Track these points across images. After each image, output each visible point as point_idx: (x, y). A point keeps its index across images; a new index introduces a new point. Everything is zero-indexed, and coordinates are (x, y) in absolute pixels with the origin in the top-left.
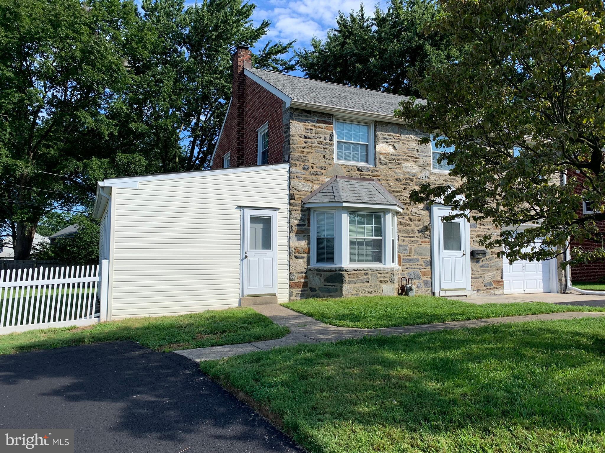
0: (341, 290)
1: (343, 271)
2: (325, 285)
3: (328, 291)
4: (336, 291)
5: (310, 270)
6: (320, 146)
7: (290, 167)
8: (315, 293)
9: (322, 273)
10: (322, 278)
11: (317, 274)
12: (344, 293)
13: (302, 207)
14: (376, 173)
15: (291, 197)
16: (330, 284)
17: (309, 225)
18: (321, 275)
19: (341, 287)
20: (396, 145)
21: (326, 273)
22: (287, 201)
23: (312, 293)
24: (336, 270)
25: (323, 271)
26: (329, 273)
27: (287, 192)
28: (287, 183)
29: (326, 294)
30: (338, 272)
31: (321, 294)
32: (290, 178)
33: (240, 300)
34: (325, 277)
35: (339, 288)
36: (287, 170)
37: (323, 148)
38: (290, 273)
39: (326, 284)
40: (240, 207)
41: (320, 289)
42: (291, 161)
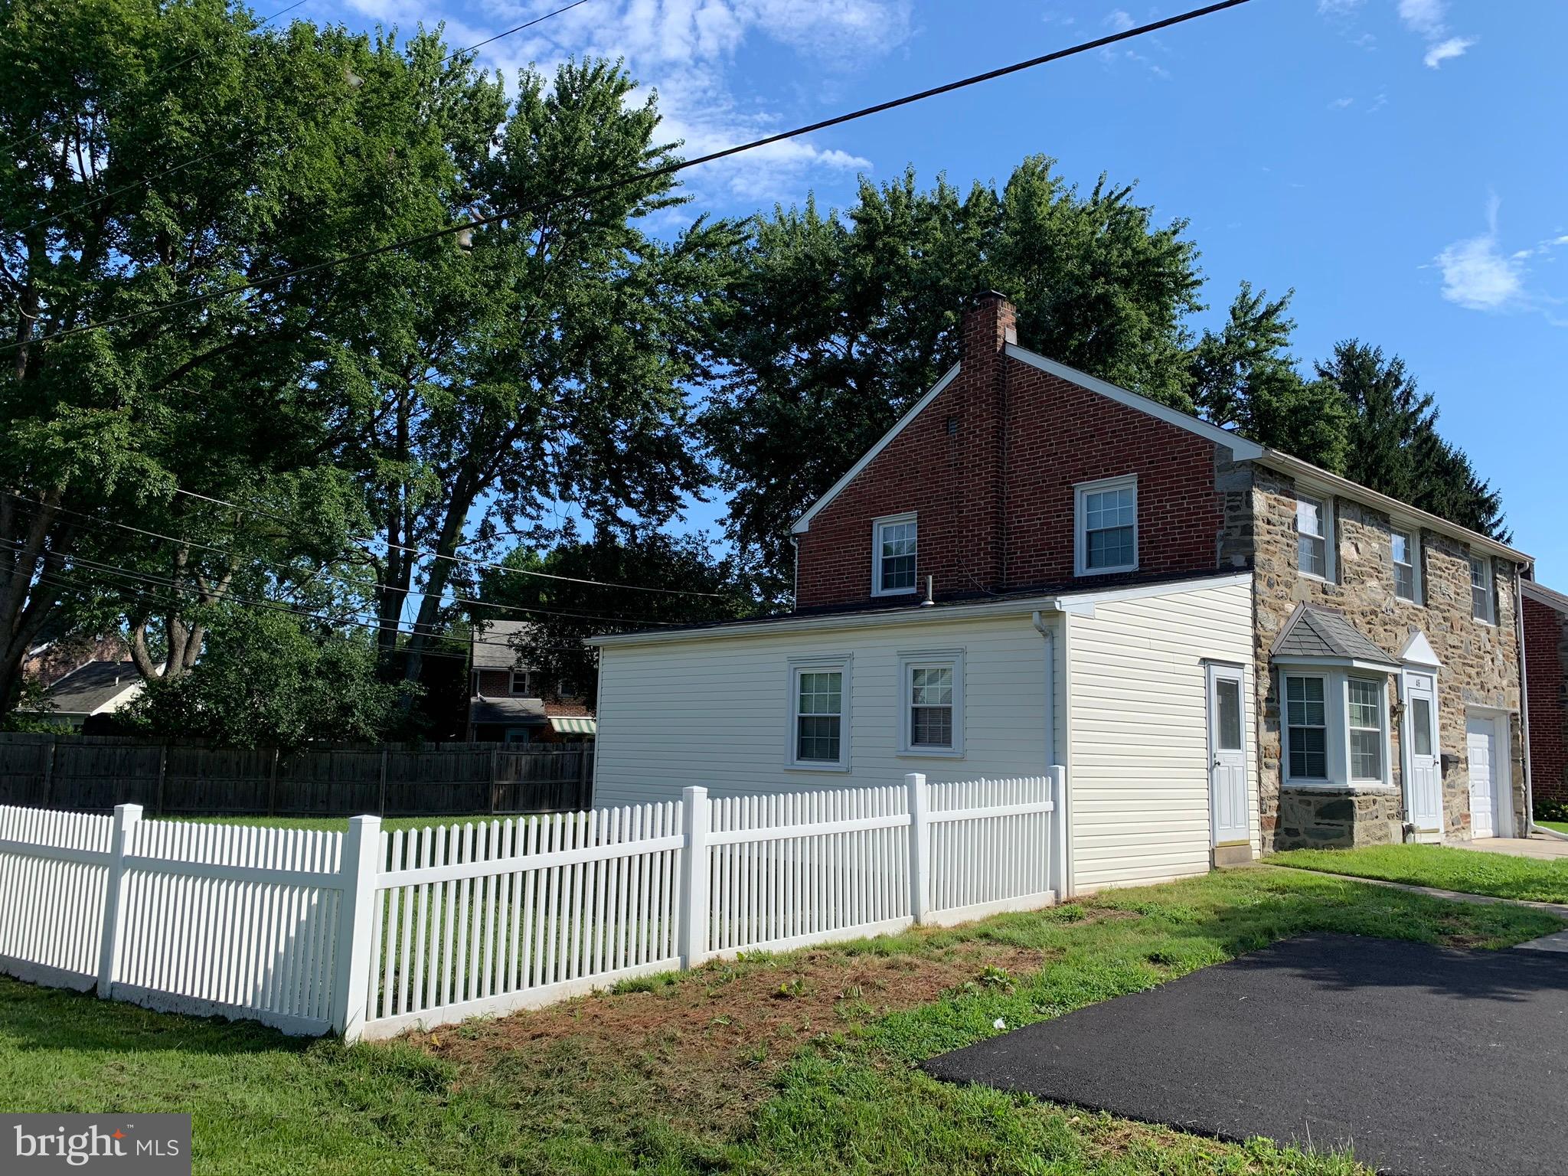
0: (1351, 833)
1: (1352, 795)
2: (1318, 824)
3: (1325, 836)
4: (1341, 835)
5: (1286, 793)
6: (1284, 540)
7: (1254, 581)
8: (1296, 839)
9: (1312, 799)
10: (1312, 808)
11: (1300, 801)
12: (1356, 840)
13: (1269, 663)
14: (1340, 599)
15: (1257, 642)
16: (1327, 821)
17: (1278, 702)
18: (1309, 803)
19: (1351, 828)
20: (1360, 546)
21: (1319, 798)
22: (1251, 651)
23: (1290, 840)
24: (1340, 794)
25: (1312, 794)
26: (1326, 800)
27: (1250, 631)
28: (1249, 612)
29: (1321, 842)
30: (1343, 798)
31: (1310, 841)
32: (1255, 603)
33: (1212, 852)
34: (1318, 807)
35: (1346, 829)
36: (1249, 586)
37: (1288, 545)
38: (1262, 799)
39: (1318, 821)
40: (1204, 661)
41: (1307, 832)
42: (1257, 570)
